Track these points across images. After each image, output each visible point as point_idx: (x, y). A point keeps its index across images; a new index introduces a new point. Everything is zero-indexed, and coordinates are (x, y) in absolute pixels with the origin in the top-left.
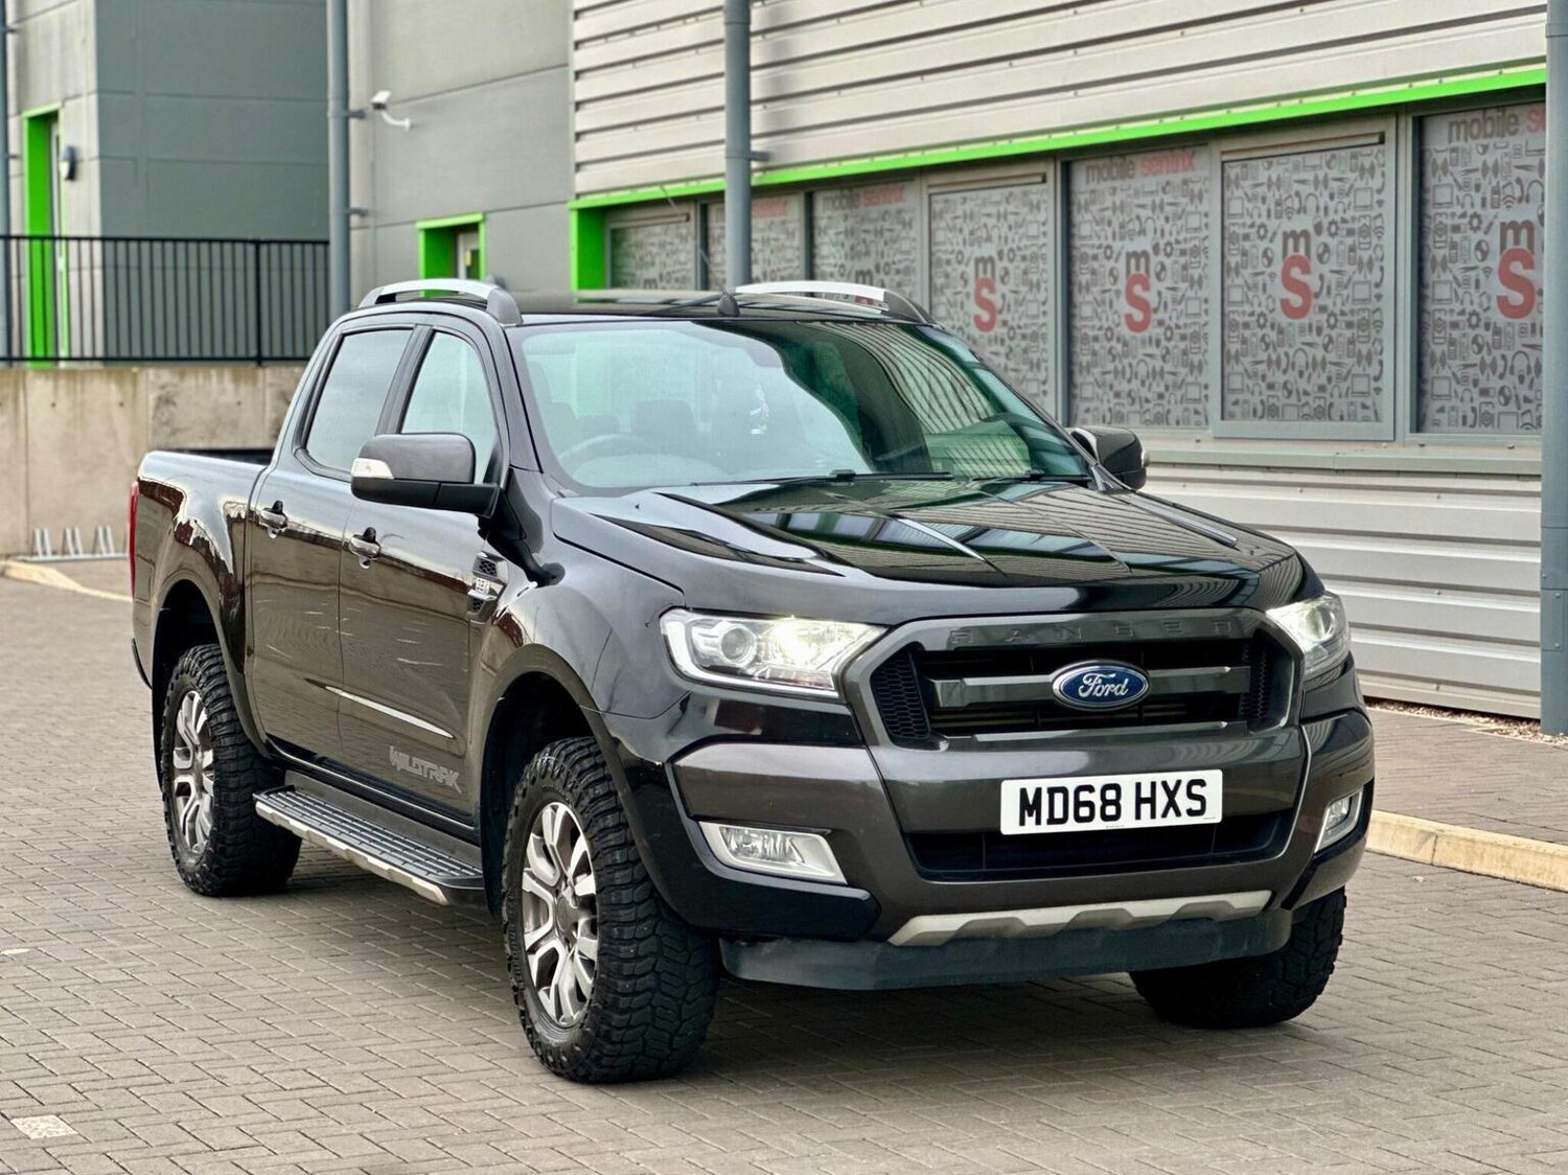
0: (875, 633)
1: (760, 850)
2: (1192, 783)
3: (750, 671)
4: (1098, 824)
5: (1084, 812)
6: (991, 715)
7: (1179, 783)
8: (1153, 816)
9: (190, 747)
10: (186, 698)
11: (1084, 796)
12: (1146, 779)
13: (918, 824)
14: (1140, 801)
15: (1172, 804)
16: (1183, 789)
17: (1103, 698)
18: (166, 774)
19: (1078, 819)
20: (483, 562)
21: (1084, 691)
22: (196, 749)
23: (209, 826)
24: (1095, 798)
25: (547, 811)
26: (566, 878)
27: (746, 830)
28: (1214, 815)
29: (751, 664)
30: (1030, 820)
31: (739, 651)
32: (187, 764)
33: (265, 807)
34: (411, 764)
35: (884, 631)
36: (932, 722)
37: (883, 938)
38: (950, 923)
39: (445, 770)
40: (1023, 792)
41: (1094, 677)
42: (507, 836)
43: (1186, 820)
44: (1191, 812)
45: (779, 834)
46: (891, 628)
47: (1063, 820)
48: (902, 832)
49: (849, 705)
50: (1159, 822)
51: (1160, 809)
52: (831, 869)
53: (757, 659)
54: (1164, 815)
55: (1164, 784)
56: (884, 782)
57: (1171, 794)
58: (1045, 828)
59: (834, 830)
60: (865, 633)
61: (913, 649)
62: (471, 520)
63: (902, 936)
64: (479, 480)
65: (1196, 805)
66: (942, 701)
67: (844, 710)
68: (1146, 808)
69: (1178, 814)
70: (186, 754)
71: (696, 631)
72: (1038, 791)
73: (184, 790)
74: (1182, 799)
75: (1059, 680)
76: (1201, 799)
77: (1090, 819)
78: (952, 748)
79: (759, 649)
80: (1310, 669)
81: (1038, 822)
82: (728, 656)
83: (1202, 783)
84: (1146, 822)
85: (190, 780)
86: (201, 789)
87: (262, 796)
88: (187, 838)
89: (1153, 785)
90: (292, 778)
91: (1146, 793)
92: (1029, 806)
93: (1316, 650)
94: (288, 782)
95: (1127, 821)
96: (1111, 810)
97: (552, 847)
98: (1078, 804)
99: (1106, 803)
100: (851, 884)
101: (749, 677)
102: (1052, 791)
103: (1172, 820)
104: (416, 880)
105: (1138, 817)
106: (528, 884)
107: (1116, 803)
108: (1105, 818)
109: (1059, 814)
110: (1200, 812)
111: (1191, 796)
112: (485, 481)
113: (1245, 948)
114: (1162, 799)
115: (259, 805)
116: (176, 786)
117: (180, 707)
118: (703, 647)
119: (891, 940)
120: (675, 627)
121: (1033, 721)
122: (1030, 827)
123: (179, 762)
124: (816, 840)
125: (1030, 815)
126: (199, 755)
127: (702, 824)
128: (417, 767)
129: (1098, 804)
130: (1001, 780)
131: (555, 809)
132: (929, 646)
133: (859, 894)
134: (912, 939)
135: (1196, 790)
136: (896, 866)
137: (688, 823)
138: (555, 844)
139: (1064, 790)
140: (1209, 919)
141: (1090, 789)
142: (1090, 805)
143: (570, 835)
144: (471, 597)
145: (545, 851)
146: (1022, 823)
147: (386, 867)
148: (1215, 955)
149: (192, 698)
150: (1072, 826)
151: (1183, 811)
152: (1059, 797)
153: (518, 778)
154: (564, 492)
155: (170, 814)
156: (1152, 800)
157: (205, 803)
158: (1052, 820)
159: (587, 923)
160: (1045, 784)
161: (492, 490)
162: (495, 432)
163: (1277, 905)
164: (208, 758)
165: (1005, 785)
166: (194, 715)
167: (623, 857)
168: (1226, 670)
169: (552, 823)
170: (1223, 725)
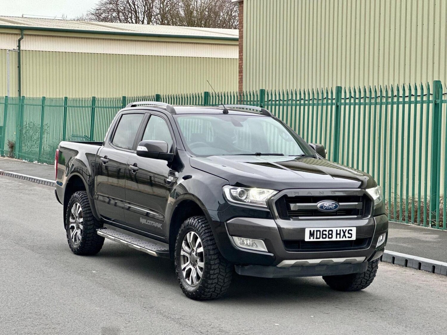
0: (276, 192)
1: (246, 243)
2: (349, 230)
3: (245, 201)
4: (327, 239)
5: (324, 236)
6: (301, 212)
7: (346, 230)
8: (340, 238)
9: (75, 217)
10: (75, 204)
11: (324, 233)
12: (338, 229)
13: (286, 238)
14: (337, 234)
15: (344, 235)
16: (347, 232)
17: (329, 209)
18: (67, 223)
19: (323, 238)
20: (171, 172)
21: (325, 207)
22: (77, 217)
23: (80, 237)
24: (327, 233)
25: (188, 235)
26: (193, 250)
27: (243, 238)
28: (354, 238)
29: (245, 199)
30: (312, 238)
31: (242, 195)
32: (74, 221)
33: (100, 232)
34: (146, 222)
35: (278, 191)
36: (288, 214)
37: (275, 265)
38: (292, 262)
39: (158, 223)
40: (310, 231)
41: (327, 204)
42: (177, 241)
43: (347, 239)
44: (349, 237)
45: (251, 240)
46: (280, 191)
47: (319, 238)
48: (282, 240)
49: (270, 209)
50: (341, 239)
51: (341, 236)
52: (264, 248)
53: (246, 198)
54: (343, 238)
55: (343, 230)
56: (278, 227)
57: (344, 233)
58: (315, 240)
59: (266, 239)
60: (273, 192)
61: (285, 196)
62: (166, 162)
63: (280, 265)
64: (168, 153)
65: (350, 236)
66: (292, 209)
67: (269, 210)
68: (338, 236)
69: (346, 237)
70: (74, 218)
71: (232, 190)
72: (314, 231)
73: (73, 228)
74: (346, 234)
75: (319, 204)
76: (351, 234)
77: (325, 238)
78: (294, 220)
79: (247, 195)
80: (375, 204)
81: (314, 238)
82: (240, 197)
83: (351, 230)
84: (338, 239)
85: (74, 225)
86: (78, 228)
87: (99, 230)
88: (73, 240)
89: (340, 230)
90: (105, 225)
91: (338, 232)
92: (311, 234)
93: (376, 199)
94: (104, 227)
95: (334, 239)
96: (330, 236)
97: (190, 243)
98: (323, 234)
99: (329, 234)
100: (269, 252)
101: (245, 202)
102: (317, 231)
103: (344, 239)
104: (148, 251)
105: (337, 238)
106: (182, 253)
107: (332, 234)
108: (329, 238)
109: (318, 237)
110: (351, 237)
111: (349, 233)
112: (170, 152)
113: (358, 271)
114: (342, 234)
115: (98, 232)
116: (70, 227)
117: (72, 206)
118: (234, 194)
119: (277, 266)
120: (227, 190)
121: (311, 214)
122: (312, 240)
123: (71, 220)
124: (261, 241)
125: (312, 237)
126: (77, 219)
127: (233, 237)
128: (149, 223)
130: (305, 228)
131: (191, 233)
132: (289, 195)
133: (272, 255)
134: (282, 266)
135: (350, 232)
136: (280, 247)
137: (230, 237)
138: (191, 241)
139: (320, 231)
140: (350, 263)
141: (326, 231)
142: (326, 235)
143: (195, 238)
144: (167, 181)
145: (188, 245)
146: (310, 238)
147: (139, 247)
148: (351, 272)
149: (77, 204)
150: (321, 240)
152: (318, 233)
153: (180, 226)
154: (192, 156)
155: (69, 235)
156: (340, 234)
157: (79, 232)
158: (317, 238)
159: (199, 260)
160: (315, 229)
161: (172, 155)
162: (172, 141)
163: (366, 261)
164: (81, 220)
166: (77, 209)
167: (211, 245)
168: (357, 203)
169: (190, 237)
170: (356, 216)
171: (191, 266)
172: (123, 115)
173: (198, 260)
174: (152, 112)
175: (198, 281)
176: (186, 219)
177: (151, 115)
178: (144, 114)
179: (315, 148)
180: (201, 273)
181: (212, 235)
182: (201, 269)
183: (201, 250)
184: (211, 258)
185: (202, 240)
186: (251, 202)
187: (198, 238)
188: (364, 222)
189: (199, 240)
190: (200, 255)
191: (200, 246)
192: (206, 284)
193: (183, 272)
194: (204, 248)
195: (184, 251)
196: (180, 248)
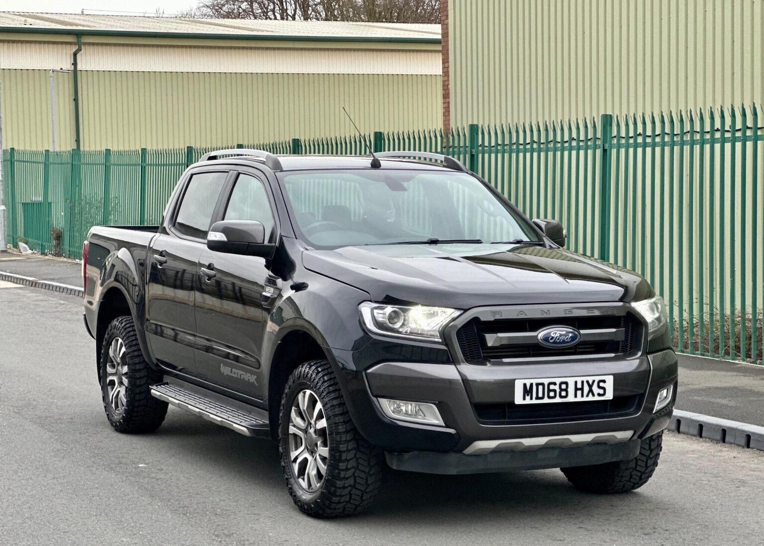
0: (458, 313)
1: (404, 410)
2: (600, 381)
3: (401, 330)
4: (558, 400)
5: (552, 394)
6: (507, 350)
7: (594, 381)
8: (582, 396)
9: (115, 363)
10: (114, 340)
11: (552, 387)
12: (579, 380)
13: (478, 399)
14: (576, 389)
15: (591, 391)
16: (596, 384)
17: (560, 343)
18: (102, 376)
19: (549, 397)
20: (269, 279)
21: (551, 339)
22: (118, 364)
23: (124, 400)
24: (557, 388)
25: (300, 396)
26: (311, 424)
27: (398, 402)
28: (609, 396)
29: (401, 327)
30: (528, 398)
31: (396, 320)
32: (114, 371)
33: (156, 391)
34: (231, 372)
35: (462, 312)
36: (483, 353)
37: (460, 451)
38: (492, 444)
39: (249, 375)
40: (525, 385)
41: (556, 333)
42: (282, 408)
43: (597, 398)
44: (599, 395)
45: (413, 403)
46: (465, 311)
47: (542, 398)
48: (470, 402)
49: (446, 345)
50: (585, 399)
51: (585, 394)
52: (438, 420)
53: (403, 324)
54: (587, 396)
55: (588, 382)
56: (463, 380)
57: (590, 386)
58: (534, 401)
59: (440, 402)
60: (453, 313)
61: (476, 320)
62: (262, 261)
63: (469, 450)
64: (266, 243)
65: (601, 392)
66: (490, 344)
67: (444, 347)
68: (579, 393)
69: (593, 395)
70: (113, 366)
71: (376, 311)
72: (531, 385)
73: (112, 383)
74: (595, 389)
75: (541, 334)
76: (604, 389)
77: (554, 397)
78: (494, 364)
79: (405, 320)
80: (651, 330)
81: (531, 399)
82: (390, 323)
83: (604, 381)
84: (579, 399)
85: (115, 378)
86: (121, 383)
87: (154, 387)
88: (113, 405)
90: (166, 378)
91: (579, 386)
92: (527, 391)
93: (653, 322)
94: (165, 381)
95: (571, 398)
96: (564, 394)
97: (304, 410)
98: (549, 391)
99: (561, 390)
100: (447, 426)
101: (400, 333)
102: (538, 385)
103: (591, 398)
104: (235, 425)
105: (576, 396)
106: (292, 430)
107: (566, 390)
108: (561, 397)
109: (540, 395)
110: (603, 395)
111: (599, 387)
112: (269, 242)
113: (621, 456)
114: (586, 389)
115: (152, 391)
116: (108, 381)
117: (111, 344)
118: (380, 318)
119: (464, 452)
120: (366, 310)
121: (528, 353)
122: (528, 401)
123: (109, 370)
124: (431, 406)
125: (528, 395)
126: (120, 368)
127: (379, 399)
128: (235, 373)
129: (558, 391)
130: (514, 380)
131: (305, 393)
132: (483, 319)
133: (452, 431)
134: (474, 452)
135: (602, 384)
136: (469, 416)
137: (374, 399)
138: (305, 408)
139: (543, 384)
140: (605, 443)
141: (555, 384)
142: (555, 391)
143: (313, 402)
144: (264, 295)
145: (300, 414)
146: (524, 399)
147: (220, 419)
148: (608, 460)
149: (117, 341)
150: (546, 400)
151: (596, 394)
152: (541, 388)
153: (287, 380)
154: (308, 248)
155: (105, 397)
156: (582, 389)
157: (123, 391)
158: (537, 398)
159: (321, 442)
160: (534, 381)
161: (273, 246)
162: (273, 221)
163: (636, 437)
164: (125, 369)
165: (517, 382)
166: (118, 349)
167: (341, 414)
168: (614, 330)
169: (303, 399)
170: (613, 355)
171: (306, 455)
172: (194, 176)
173: (319, 443)
174: (240, 169)
175: (320, 482)
176: (296, 367)
177: (239, 173)
178: (228, 172)
179: (543, 227)
180: (323, 468)
181: (340, 397)
182: (324, 459)
183: (323, 423)
184: (341, 438)
185: (324, 406)
186: (411, 333)
187: (317, 401)
188: (629, 365)
189: (319, 406)
190: (321, 433)
191: (320, 416)
192: (333, 489)
193: (294, 464)
194: (327, 420)
195: (294, 426)
196: (288, 420)
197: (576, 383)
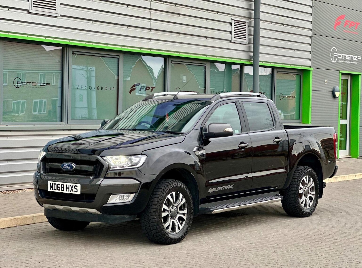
2: (75, 186)
4: (60, 191)
5: (59, 189)
7: (73, 186)
8: (69, 191)
11: (59, 186)
12: (68, 184)
14: (67, 188)
15: (72, 189)
16: (74, 187)
17: (66, 169)
21: (64, 167)
24: (60, 186)
28: (79, 193)
40: (50, 183)
41: (66, 165)
44: (75, 192)
47: (56, 190)
48: (38, 188)
51: (70, 190)
54: (71, 191)
55: (71, 185)
57: (72, 187)
58: (53, 191)
65: (76, 190)
68: (68, 189)
69: (73, 191)
74: (73, 188)
75: (62, 165)
77: (59, 190)
81: (52, 189)
83: (77, 186)
84: (68, 192)
89: (69, 185)
91: (68, 187)
92: (51, 187)
95: (65, 191)
96: (62, 189)
99: (62, 188)
105: (67, 191)
107: (63, 188)
110: (77, 192)
114: (70, 188)
129: (61, 187)
135: (76, 187)
139: (56, 184)
141: (59, 185)
146: (50, 189)
150: (57, 191)
151: (74, 191)
152: (55, 185)
156: (69, 188)
158: (54, 189)
160: (53, 183)
165: (48, 182)
197: (67, 185)
